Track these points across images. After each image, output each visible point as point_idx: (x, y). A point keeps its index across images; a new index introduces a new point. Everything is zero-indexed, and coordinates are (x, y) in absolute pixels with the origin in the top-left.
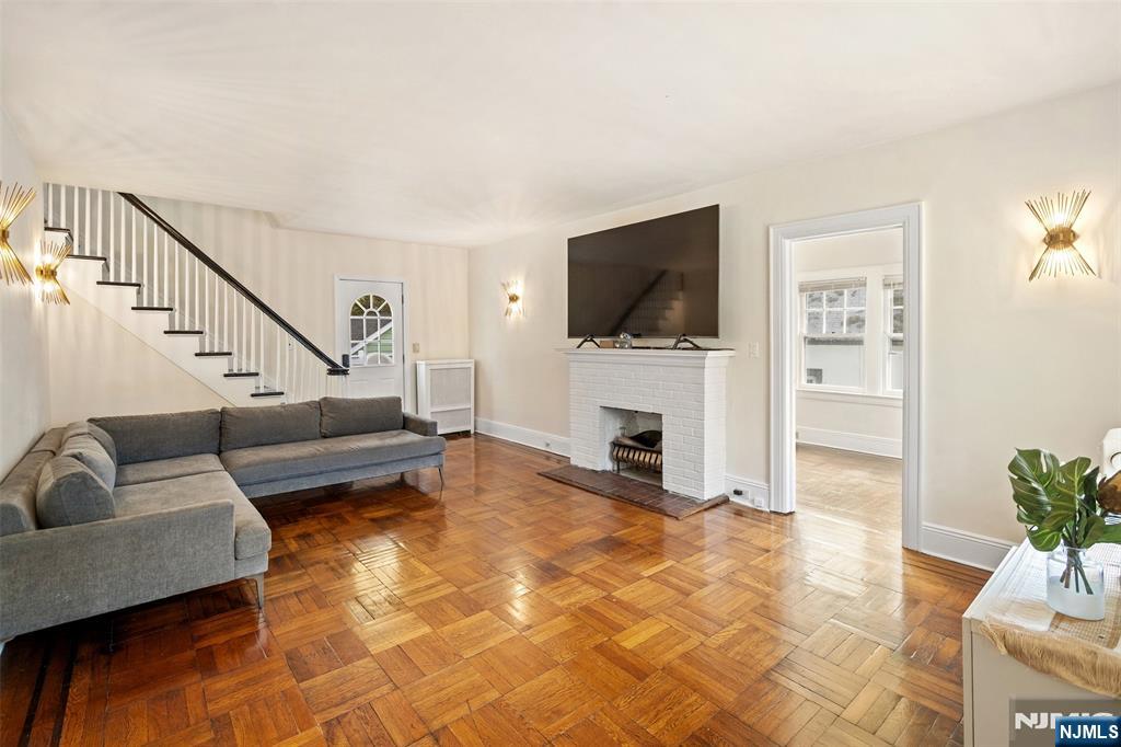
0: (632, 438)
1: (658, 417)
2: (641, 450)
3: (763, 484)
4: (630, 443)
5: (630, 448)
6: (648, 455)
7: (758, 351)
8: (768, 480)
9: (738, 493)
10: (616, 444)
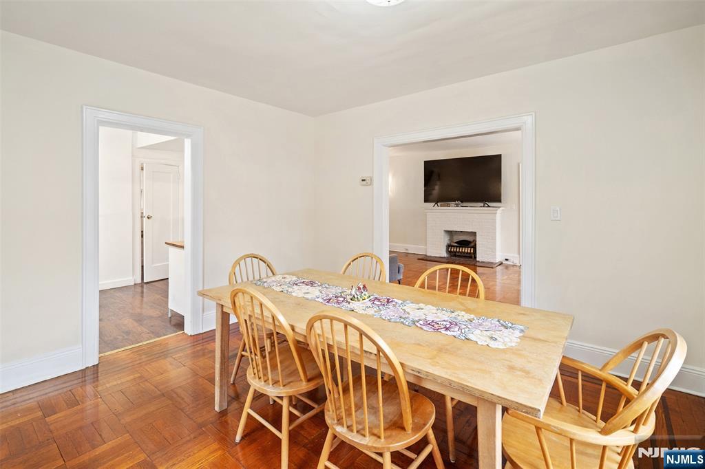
0: (456, 243)
1: (474, 234)
2: (460, 247)
3: (517, 256)
4: (456, 245)
5: (457, 247)
6: (466, 249)
7: (515, 207)
8: (519, 254)
9: (507, 260)
10: (449, 246)
